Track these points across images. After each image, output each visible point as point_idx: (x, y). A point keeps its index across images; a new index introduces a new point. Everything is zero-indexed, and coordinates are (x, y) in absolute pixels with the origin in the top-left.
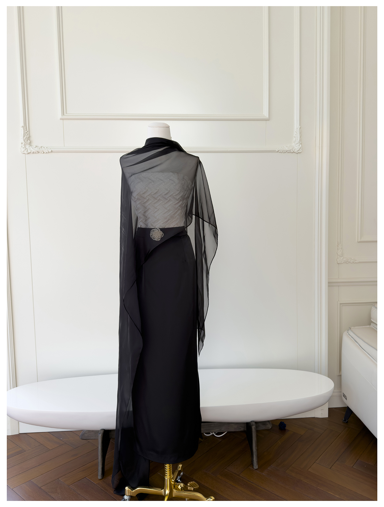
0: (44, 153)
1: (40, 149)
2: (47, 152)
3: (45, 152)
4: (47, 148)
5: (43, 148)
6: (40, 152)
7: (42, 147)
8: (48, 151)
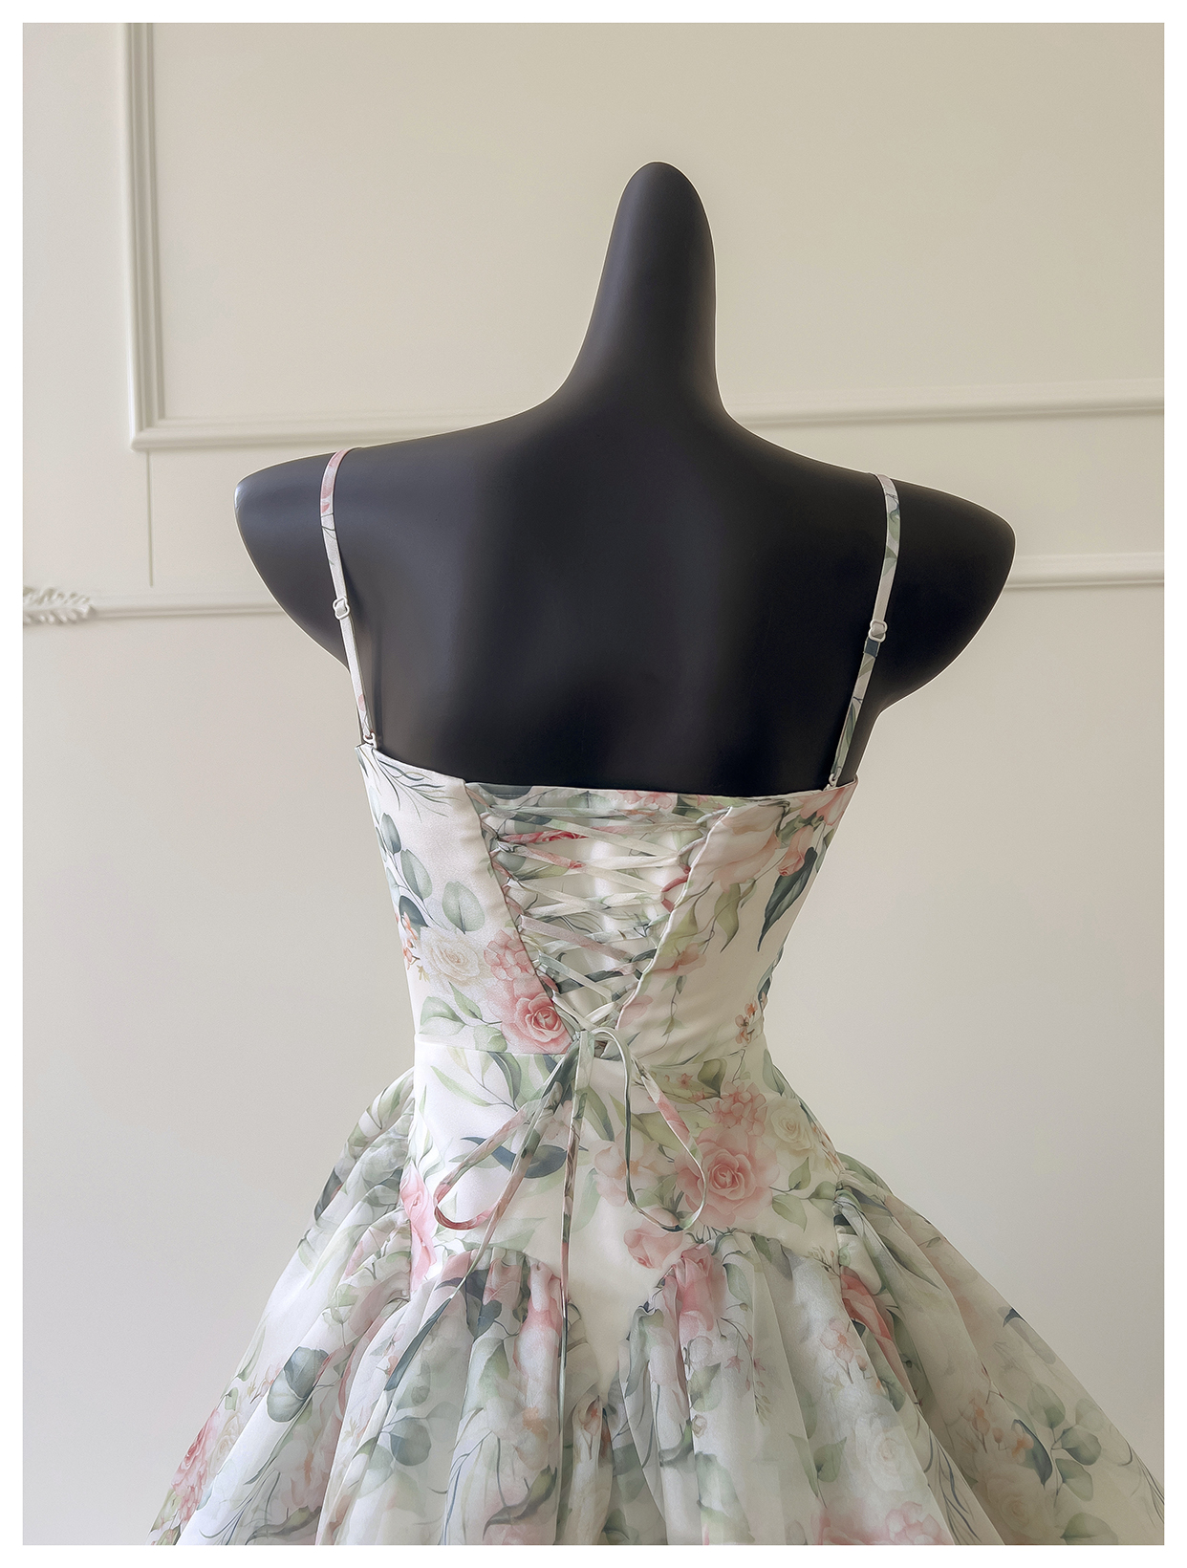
0: (59, 622)
1: (40, 601)
2: (74, 617)
3: (64, 619)
4: (73, 595)
5: (55, 597)
6: (43, 618)
7: (50, 592)
8: (78, 614)
